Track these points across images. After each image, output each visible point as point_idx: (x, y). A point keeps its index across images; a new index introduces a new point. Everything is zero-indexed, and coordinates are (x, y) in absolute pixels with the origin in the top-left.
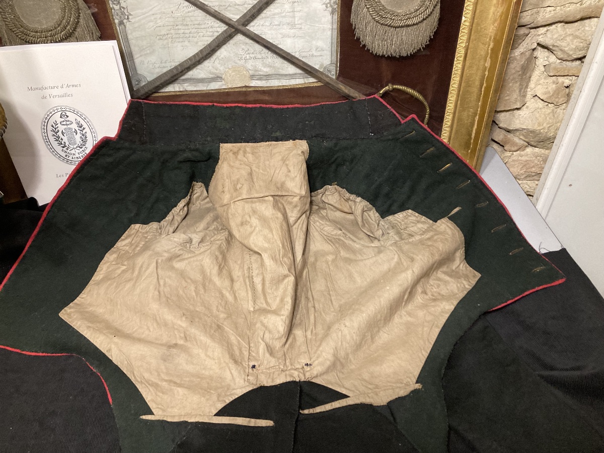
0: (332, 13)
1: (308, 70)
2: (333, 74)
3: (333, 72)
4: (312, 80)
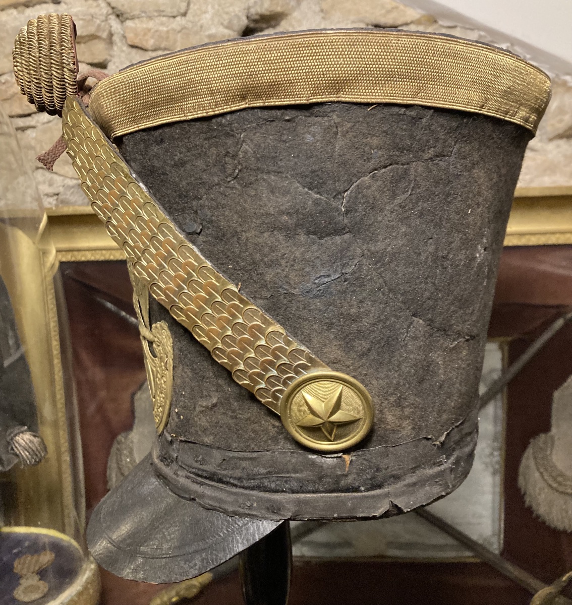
0: (494, 474)
1: (464, 541)
3: (495, 546)
4: (468, 554)
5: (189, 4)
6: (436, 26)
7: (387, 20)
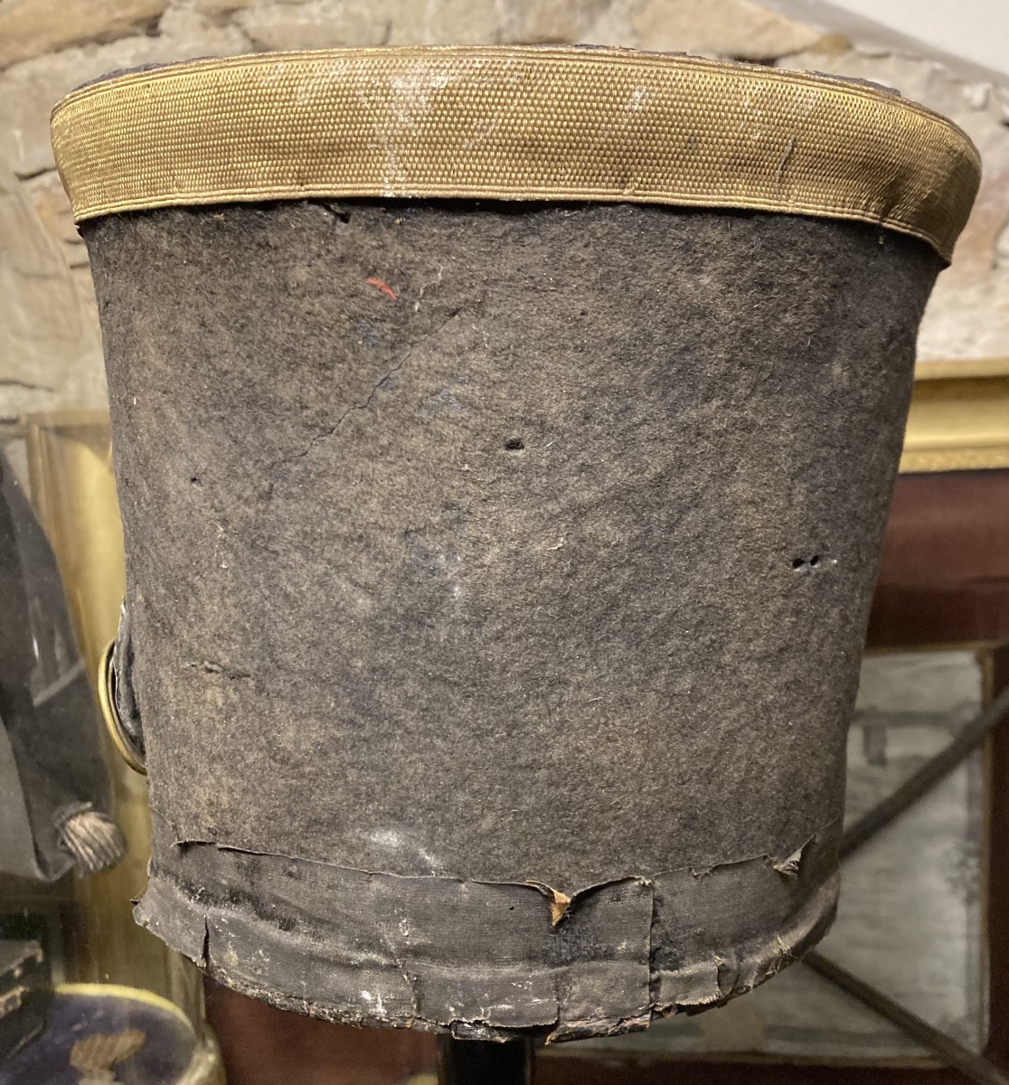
0: (969, 901)
2: (973, 1041)
4: (919, 1051)
5: (389, 28)
6: (850, 55)
7: (760, 47)
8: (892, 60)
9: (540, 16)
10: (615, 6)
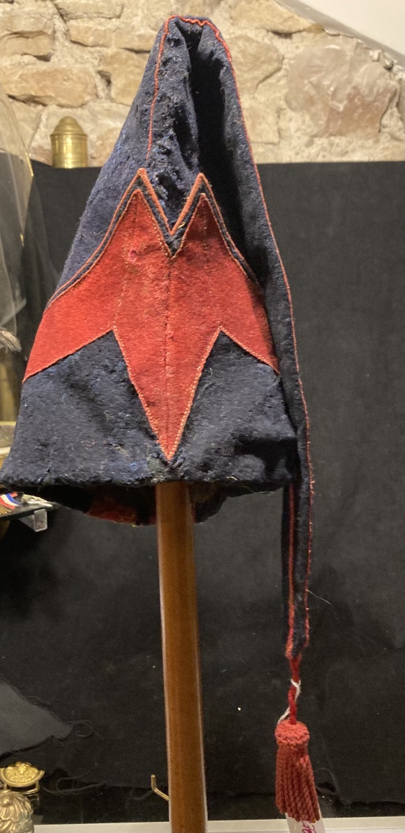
5: (123, 8)
6: (323, 34)
7: (284, 28)
8: (341, 36)
9: (191, 7)
10: (222, 4)
